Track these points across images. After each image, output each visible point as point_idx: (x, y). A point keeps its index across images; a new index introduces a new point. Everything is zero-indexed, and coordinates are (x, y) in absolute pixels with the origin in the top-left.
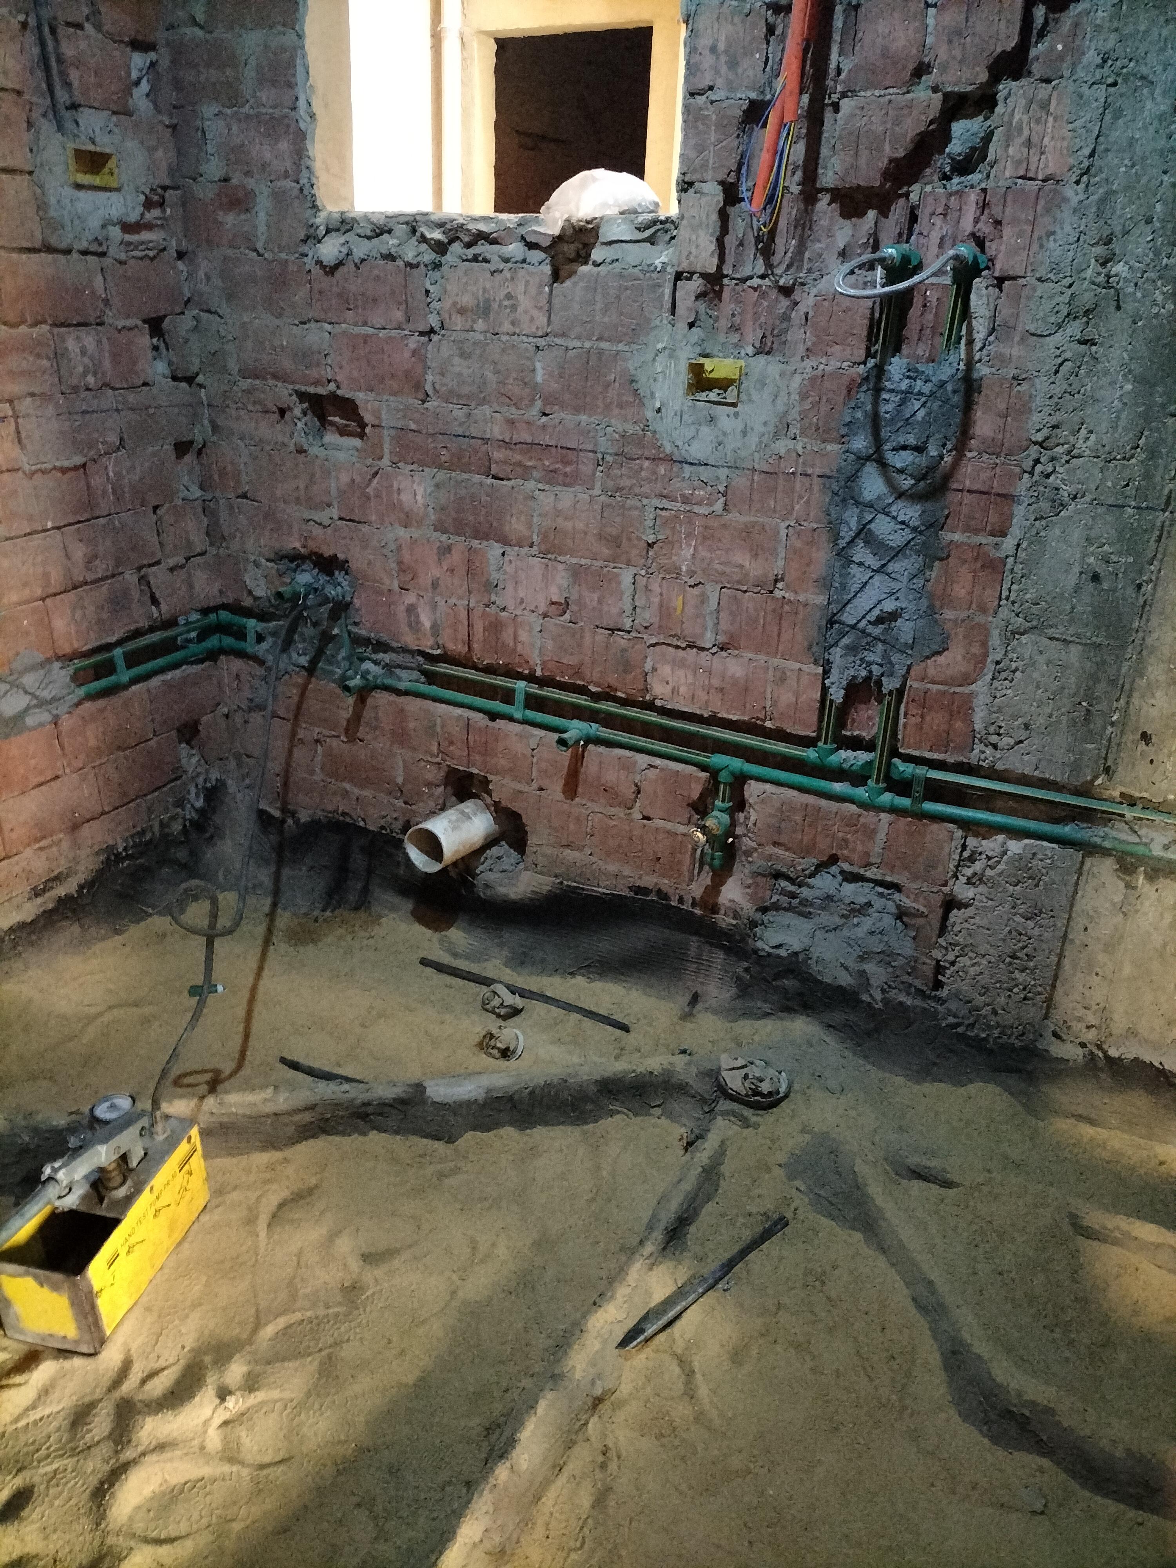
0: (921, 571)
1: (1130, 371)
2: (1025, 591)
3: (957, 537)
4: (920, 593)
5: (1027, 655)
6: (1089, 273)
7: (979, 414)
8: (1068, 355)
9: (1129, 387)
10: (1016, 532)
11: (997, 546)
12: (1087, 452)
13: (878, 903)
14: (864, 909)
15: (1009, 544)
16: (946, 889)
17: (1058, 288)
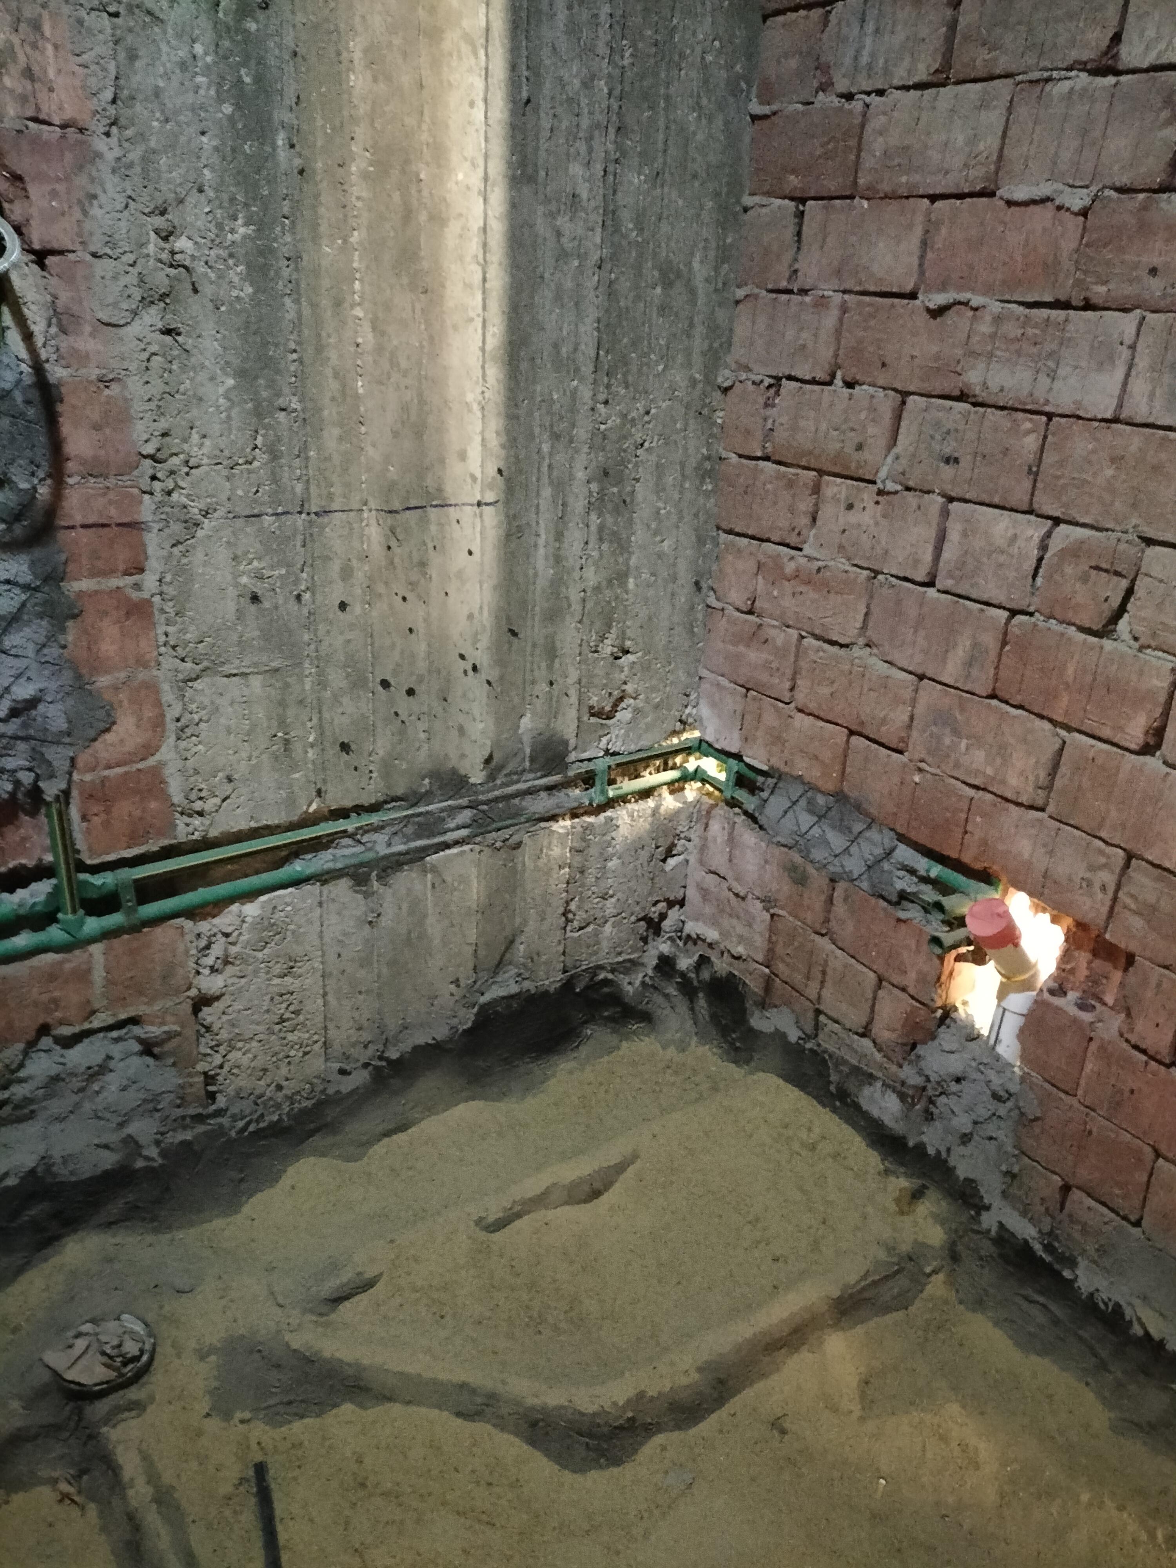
0: (50, 638)
1: (227, 363)
2: (183, 631)
3: (85, 585)
4: (57, 666)
5: (207, 702)
6: (151, 249)
7: (66, 428)
8: (154, 348)
9: (230, 382)
10: (154, 565)
11: (137, 586)
12: (205, 461)
13: (116, 1050)
14: (103, 1069)
15: (149, 581)
16: (193, 992)
17: (119, 266)
